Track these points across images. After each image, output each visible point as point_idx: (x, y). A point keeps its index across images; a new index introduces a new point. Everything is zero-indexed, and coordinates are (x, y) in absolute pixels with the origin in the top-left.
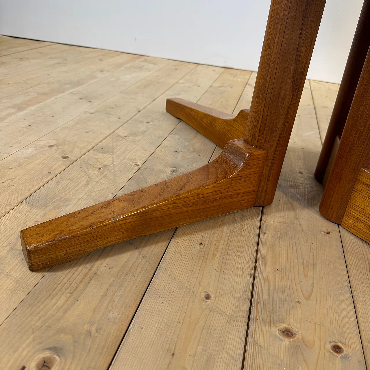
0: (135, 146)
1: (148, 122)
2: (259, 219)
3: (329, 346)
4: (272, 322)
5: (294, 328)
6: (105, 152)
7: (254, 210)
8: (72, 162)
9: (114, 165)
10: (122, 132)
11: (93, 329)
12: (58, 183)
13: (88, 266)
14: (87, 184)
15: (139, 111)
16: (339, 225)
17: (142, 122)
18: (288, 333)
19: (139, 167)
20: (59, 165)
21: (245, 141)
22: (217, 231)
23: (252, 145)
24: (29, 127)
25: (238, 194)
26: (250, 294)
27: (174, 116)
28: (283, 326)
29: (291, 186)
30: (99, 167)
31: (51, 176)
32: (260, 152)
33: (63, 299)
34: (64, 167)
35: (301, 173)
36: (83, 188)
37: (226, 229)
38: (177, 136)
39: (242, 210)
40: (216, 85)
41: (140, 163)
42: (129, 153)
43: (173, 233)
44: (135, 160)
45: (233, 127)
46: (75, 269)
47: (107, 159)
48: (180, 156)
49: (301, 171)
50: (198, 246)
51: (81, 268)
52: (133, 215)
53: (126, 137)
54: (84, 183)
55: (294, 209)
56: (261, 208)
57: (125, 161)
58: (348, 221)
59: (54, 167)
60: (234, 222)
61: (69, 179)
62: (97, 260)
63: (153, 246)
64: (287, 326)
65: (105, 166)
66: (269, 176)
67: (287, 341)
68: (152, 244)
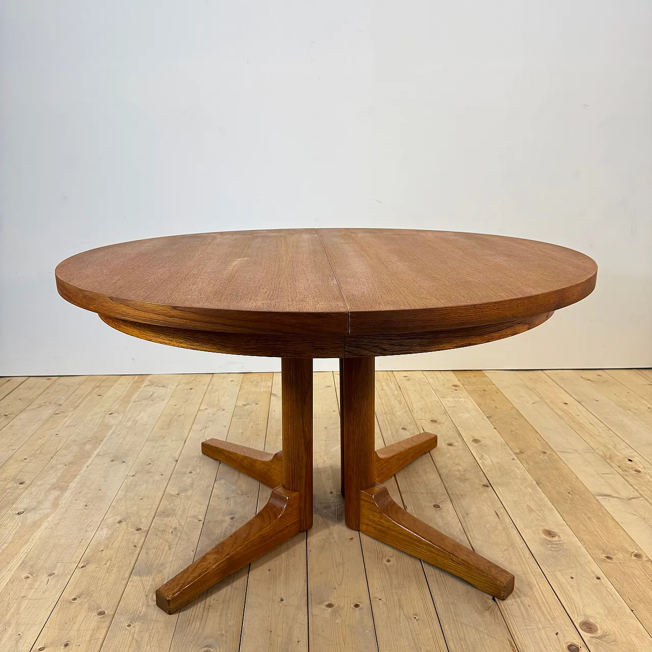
0: (190, 501)
1: (191, 472)
2: (305, 541)
3: (352, 606)
4: (321, 603)
5: (333, 602)
6: (168, 516)
7: (301, 534)
8: (147, 532)
9: (182, 526)
10: (172, 490)
11: (224, 632)
12: (147, 553)
13: (203, 602)
14: (170, 548)
15: (177, 461)
16: (359, 531)
17: (185, 473)
18: (330, 606)
19: (203, 522)
20: (138, 538)
21: (284, 487)
22: (278, 558)
23: (289, 490)
24: (86, 508)
25: (287, 527)
26: (306, 591)
27: (212, 458)
28: (327, 603)
29: (325, 508)
30: (171, 531)
31: (138, 549)
32: (296, 494)
33: (198, 624)
34: (143, 539)
35: (331, 493)
36: (168, 552)
37: (284, 555)
38: (223, 482)
39: (292, 538)
40: (240, 403)
41: (201, 518)
42: (188, 511)
43: (249, 568)
44: (197, 516)
45: (271, 467)
46: (196, 606)
47: (173, 522)
48: (232, 502)
49: (331, 491)
50: (268, 572)
51: (199, 605)
52: (223, 562)
53: (178, 494)
54: (167, 548)
55: (328, 527)
56: (305, 532)
57: (189, 519)
58: (363, 527)
59: (135, 541)
60: (288, 548)
61: (154, 548)
62: (206, 598)
63: (239, 581)
64: (329, 602)
65: (175, 529)
66: (305, 508)
67: (330, 609)
68: (238, 579)
